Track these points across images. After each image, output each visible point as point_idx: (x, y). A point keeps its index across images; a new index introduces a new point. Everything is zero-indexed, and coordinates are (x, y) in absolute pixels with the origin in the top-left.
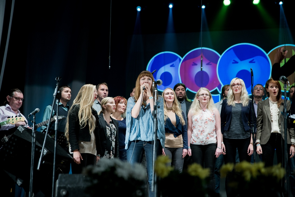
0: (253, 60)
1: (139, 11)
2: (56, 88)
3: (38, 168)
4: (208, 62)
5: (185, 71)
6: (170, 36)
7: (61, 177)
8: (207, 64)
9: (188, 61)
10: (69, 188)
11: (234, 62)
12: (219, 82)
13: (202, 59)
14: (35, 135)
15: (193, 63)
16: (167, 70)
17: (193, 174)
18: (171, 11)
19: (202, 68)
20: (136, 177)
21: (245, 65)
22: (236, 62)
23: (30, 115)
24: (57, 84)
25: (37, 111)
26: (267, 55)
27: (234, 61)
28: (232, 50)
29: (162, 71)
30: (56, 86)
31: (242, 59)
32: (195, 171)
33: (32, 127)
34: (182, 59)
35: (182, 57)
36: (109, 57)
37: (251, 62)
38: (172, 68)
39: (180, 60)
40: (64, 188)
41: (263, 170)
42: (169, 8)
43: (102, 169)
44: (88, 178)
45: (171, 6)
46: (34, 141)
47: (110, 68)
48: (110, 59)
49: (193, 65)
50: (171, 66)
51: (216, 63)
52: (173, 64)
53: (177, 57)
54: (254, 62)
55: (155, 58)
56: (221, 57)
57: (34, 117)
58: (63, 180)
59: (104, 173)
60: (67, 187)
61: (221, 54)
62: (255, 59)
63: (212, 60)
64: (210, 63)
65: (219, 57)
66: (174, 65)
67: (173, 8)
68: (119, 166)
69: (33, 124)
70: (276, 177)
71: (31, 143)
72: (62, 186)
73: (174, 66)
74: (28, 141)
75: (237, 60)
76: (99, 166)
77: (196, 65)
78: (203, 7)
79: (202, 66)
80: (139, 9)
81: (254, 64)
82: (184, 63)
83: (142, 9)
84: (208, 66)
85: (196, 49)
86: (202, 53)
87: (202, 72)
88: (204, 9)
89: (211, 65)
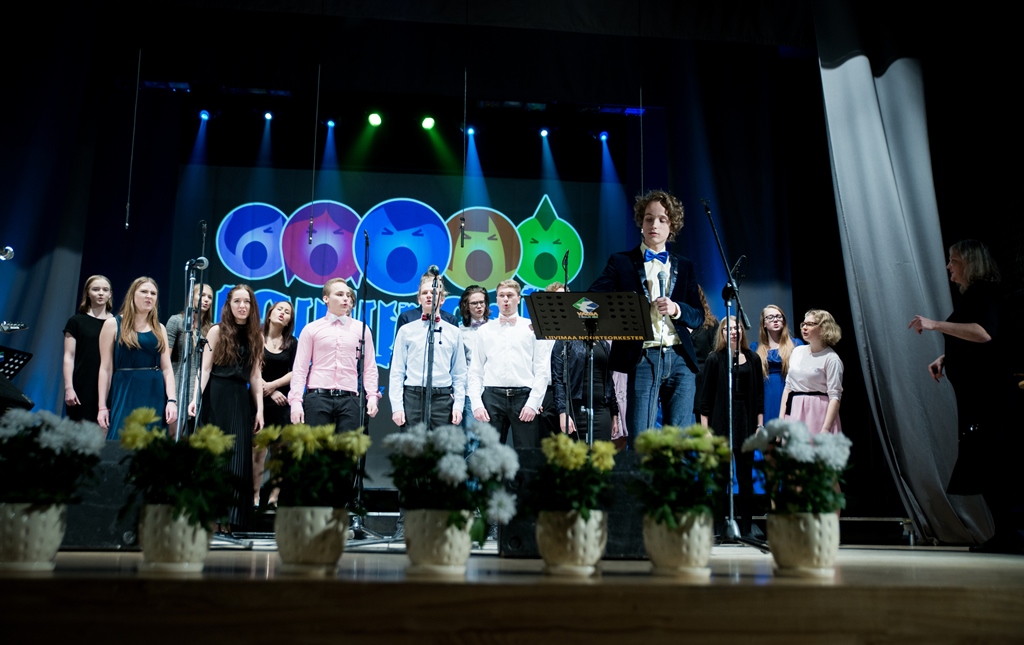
0: (420, 230)
1: (204, 120)
4: (337, 228)
5: (293, 243)
6: (263, 174)
8: (335, 233)
9: (298, 224)
11: (385, 231)
12: (355, 267)
15: (310, 228)
16: (256, 239)
17: (198, 444)
18: (268, 125)
19: (311, 239)
21: (404, 240)
22: (390, 233)
26: (445, 223)
27: (385, 229)
28: (383, 209)
29: (247, 239)
31: (400, 227)
32: (203, 440)
34: (288, 219)
35: (288, 216)
36: (126, 205)
37: (415, 234)
38: (267, 234)
39: (284, 220)
41: (331, 439)
42: (265, 120)
43: (12, 431)
45: (268, 116)
47: (127, 228)
48: (128, 210)
49: (309, 232)
50: (266, 231)
51: (353, 232)
52: (270, 228)
53: (280, 214)
54: (422, 235)
55: (235, 213)
56: (361, 220)
59: (13, 439)
61: (361, 216)
62: (425, 228)
63: (345, 226)
64: (341, 231)
65: (358, 221)
66: (271, 230)
67: (272, 121)
68: (49, 427)
70: (352, 452)
73: (271, 232)
75: (392, 228)
77: (315, 232)
78: (331, 124)
79: (311, 236)
80: (205, 116)
81: (421, 237)
82: (290, 226)
83: (211, 117)
84: (336, 235)
85: (315, 202)
86: (326, 212)
87: (325, 248)
88: (331, 127)
89: (342, 233)
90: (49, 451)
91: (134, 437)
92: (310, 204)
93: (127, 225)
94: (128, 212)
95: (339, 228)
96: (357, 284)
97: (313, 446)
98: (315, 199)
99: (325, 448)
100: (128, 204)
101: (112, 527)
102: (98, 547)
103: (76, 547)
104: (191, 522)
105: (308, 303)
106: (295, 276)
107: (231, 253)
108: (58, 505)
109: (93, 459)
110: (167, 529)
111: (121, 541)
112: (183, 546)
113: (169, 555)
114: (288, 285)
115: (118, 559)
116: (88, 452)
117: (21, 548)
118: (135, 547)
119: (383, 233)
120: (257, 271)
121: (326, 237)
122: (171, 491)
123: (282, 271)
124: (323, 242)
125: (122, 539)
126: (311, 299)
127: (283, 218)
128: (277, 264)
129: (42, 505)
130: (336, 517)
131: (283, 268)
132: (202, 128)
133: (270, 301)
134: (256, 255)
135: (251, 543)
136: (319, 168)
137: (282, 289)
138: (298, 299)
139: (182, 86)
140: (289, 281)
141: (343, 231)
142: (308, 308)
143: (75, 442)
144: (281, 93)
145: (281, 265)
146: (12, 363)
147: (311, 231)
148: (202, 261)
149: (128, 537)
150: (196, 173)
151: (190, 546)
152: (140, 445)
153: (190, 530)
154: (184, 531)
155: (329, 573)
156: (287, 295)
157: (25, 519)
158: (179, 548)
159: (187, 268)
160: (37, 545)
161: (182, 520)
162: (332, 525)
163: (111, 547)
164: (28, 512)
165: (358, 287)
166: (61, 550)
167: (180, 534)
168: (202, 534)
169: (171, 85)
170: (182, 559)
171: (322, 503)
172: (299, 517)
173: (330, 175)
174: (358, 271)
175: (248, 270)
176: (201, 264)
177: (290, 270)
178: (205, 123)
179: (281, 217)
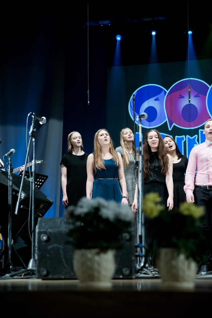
1: (119, 40)
2: (31, 125)
3: (16, 213)
5: (171, 105)
6: (154, 67)
7: (41, 221)
8: (195, 97)
9: (173, 94)
10: (50, 233)
12: (208, 115)
13: (189, 90)
14: (11, 178)
15: (180, 95)
16: (151, 105)
17: (186, 213)
18: (154, 38)
19: (190, 99)
20: (122, 218)
23: (6, 156)
24: (33, 122)
25: (13, 152)
29: (146, 105)
30: (32, 123)
33: (8, 169)
34: (168, 92)
35: (168, 90)
36: (87, 91)
38: (157, 102)
39: (165, 93)
40: (45, 233)
42: (152, 36)
43: (85, 210)
44: (70, 221)
45: (154, 33)
46: (11, 185)
47: (89, 104)
49: (179, 98)
50: (155, 100)
51: (206, 95)
52: (158, 98)
53: (163, 89)
55: (137, 91)
57: (9, 159)
58: (43, 224)
59: (87, 214)
60: (48, 232)
61: (210, 86)
63: (201, 92)
64: (198, 95)
65: (209, 88)
66: (158, 99)
67: (156, 35)
68: (104, 207)
69: (9, 166)
71: (8, 187)
72: (42, 230)
73: (159, 100)
74: (5, 184)
76: (81, 207)
77: (184, 97)
78: (190, 32)
79: (190, 98)
80: (119, 38)
82: (169, 96)
83: (122, 38)
85: (182, 80)
86: (189, 85)
87: (190, 105)
88: (190, 34)
89: (199, 96)
92: (180, 81)
93: (89, 102)
94: (88, 95)
95: (197, 93)
100: (88, 91)
105: (183, 139)
106: (174, 124)
112: (184, 272)
113: (176, 277)
114: (170, 129)
118: (129, 277)
120: (152, 123)
122: (174, 240)
123: (166, 121)
124: (189, 103)
125: (122, 272)
126: (184, 136)
127: (164, 91)
128: (163, 118)
129: (104, 250)
131: (167, 120)
132: (118, 44)
134: (151, 114)
137: (167, 131)
138: (176, 137)
139: (106, 22)
141: (200, 95)
142: (183, 142)
144: (161, 18)
145: (166, 119)
146: (39, 181)
147: (190, 96)
149: (126, 271)
150: (117, 71)
151: (187, 272)
152: (155, 214)
153: (186, 263)
154: (183, 264)
156: (171, 135)
158: (181, 273)
161: (182, 257)
163: (117, 276)
164: (98, 254)
167: (181, 265)
168: (193, 266)
169: (100, 23)
173: (192, 63)
176: (144, 117)
177: (171, 121)
178: (119, 41)
179: (163, 91)
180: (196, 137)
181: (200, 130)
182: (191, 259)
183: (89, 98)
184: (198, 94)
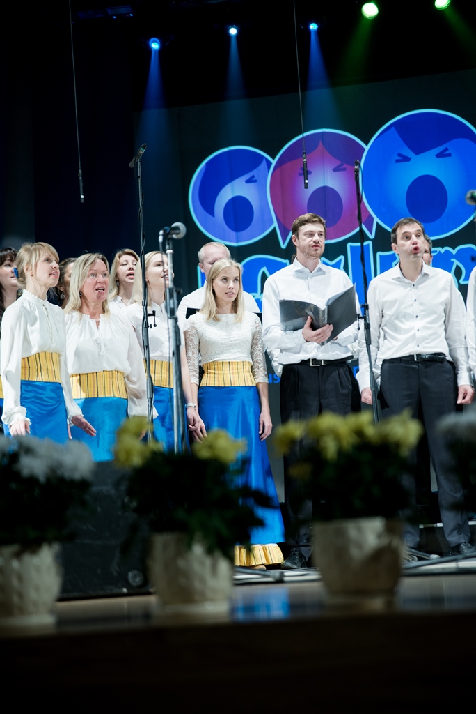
0: (446, 149)
1: (155, 50)
4: (337, 163)
5: (283, 191)
6: (236, 108)
8: (335, 170)
9: (287, 166)
11: (399, 158)
12: (366, 211)
13: (305, 160)
15: (302, 169)
16: (237, 193)
17: (205, 454)
18: (234, 43)
19: (306, 181)
21: (426, 165)
22: (406, 159)
27: (399, 155)
28: (393, 128)
29: (227, 194)
31: (419, 149)
34: (274, 162)
35: (274, 158)
36: (78, 172)
37: (439, 155)
38: (251, 185)
39: (269, 164)
41: (370, 431)
42: (229, 36)
45: (233, 31)
47: (82, 201)
48: (81, 178)
49: (300, 175)
50: (248, 181)
52: (253, 177)
53: (263, 157)
54: (449, 155)
55: (207, 164)
56: (367, 148)
61: (367, 144)
62: (451, 146)
63: (347, 157)
64: (342, 167)
65: (364, 150)
66: (254, 179)
67: (238, 36)
70: (398, 445)
73: (255, 181)
75: (407, 152)
77: (310, 173)
78: (313, 27)
79: (306, 178)
80: (155, 46)
81: (447, 159)
82: (278, 170)
83: (162, 45)
84: (336, 173)
85: (305, 134)
86: (321, 144)
87: (324, 190)
88: (314, 31)
89: (344, 169)
90: (32, 480)
91: (128, 453)
92: (300, 136)
93: (82, 197)
94: (81, 181)
95: (341, 162)
96: (371, 233)
97: (348, 440)
98: (305, 131)
99: (363, 444)
100: (80, 171)
101: (114, 569)
102: (101, 593)
103: (76, 594)
104: (209, 551)
107: (209, 216)
108: (50, 543)
109: (84, 485)
110: (181, 563)
111: (128, 585)
112: (203, 581)
113: (187, 594)
114: (283, 246)
115: (126, 606)
116: (77, 476)
117: (15, 599)
118: (143, 590)
119: (398, 161)
120: (244, 233)
121: (325, 178)
122: (180, 514)
123: (274, 229)
124: (321, 185)
125: (127, 580)
127: (267, 161)
128: (267, 222)
129: (31, 546)
130: (390, 530)
131: (275, 225)
132: (154, 61)
133: (264, 269)
134: (239, 214)
135: (282, 575)
136: (305, 89)
137: (277, 251)
139: (123, 10)
140: (284, 242)
141: (345, 166)
143: (60, 465)
145: (272, 222)
147: (306, 173)
148: (177, 228)
149: (135, 577)
150: (154, 119)
151: (211, 582)
152: (137, 460)
153: (208, 561)
154: (202, 564)
155: (389, 604)
156: (285, 259)
157: (15, 564)
158: (197, 585)
159: (161, 239)
160: (33, 595)
161: (198, 549)
162: (385, 541)
163: (116, 591)
164: (18, 555)
165: (372, 236)
166: (61, 600)
167: (196, 567)
168: (223, 565)
169: (110, 12)
170: (204, 598)
171: (369, 513)
172: (341, 534)
173: (320, 96)
174: (370, 215)
175: (233, 234)
176: (177, 231)
177: (284, 226)
178: (157, 53)
179: (264, 160)
180: (340, 261)
181: (349, 245)
182: (218, 554)
183: (83, 187)
184: (342, 165)
